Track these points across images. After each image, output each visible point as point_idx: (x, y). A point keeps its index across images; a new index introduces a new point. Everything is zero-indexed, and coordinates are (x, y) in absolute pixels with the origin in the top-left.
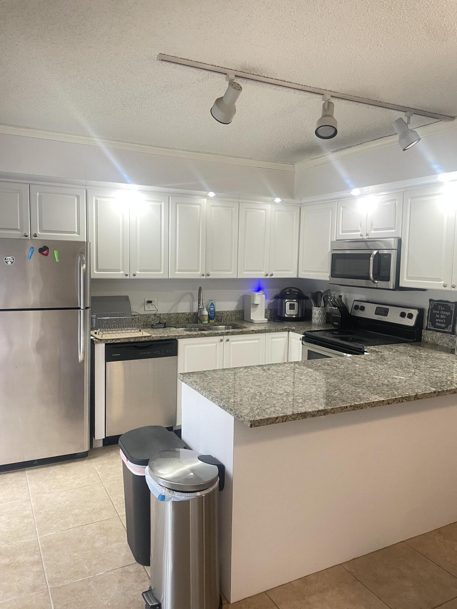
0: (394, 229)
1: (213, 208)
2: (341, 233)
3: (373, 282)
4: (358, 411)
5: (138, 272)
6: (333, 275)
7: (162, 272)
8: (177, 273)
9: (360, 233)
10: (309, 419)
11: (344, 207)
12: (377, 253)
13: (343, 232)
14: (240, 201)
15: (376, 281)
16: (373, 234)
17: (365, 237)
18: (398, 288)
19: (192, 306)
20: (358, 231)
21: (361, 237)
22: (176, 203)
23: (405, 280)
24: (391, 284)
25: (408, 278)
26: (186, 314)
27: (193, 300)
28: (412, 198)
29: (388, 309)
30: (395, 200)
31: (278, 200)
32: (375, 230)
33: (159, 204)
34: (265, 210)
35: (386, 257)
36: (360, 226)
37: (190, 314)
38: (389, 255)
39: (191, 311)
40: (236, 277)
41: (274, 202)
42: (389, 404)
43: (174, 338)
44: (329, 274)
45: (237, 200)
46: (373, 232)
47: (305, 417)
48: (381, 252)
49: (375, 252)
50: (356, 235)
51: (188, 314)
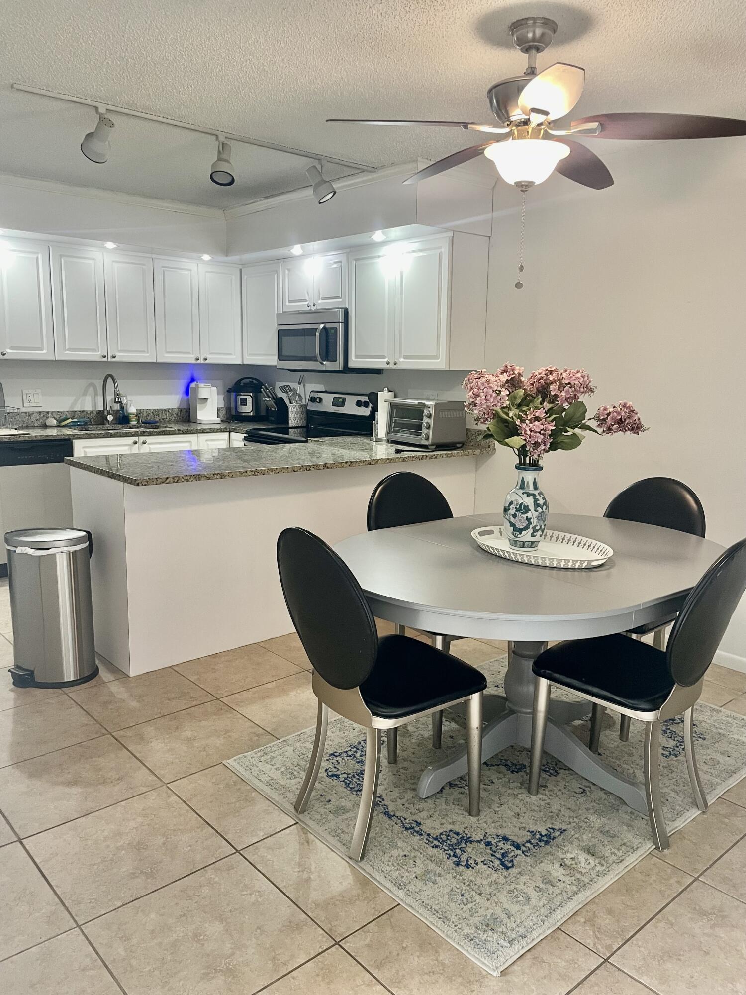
0: (341, 298)
1: (116, 265)
2: (287, 304)
3: (322, 364)
4: (259, 477)
5: (9, 350)
6: (281, 357)
7: (45, 351)
8: (67, 352)
9: (307, 303)
10: (203, 482)
11: (289, 270)
12: (324, 328)
13: (290, 302)
14: (154, 256)
15: (324, 362)
16: (322, 304)
17: (313, 309)
18: (347, 369)
19: (95, 404)
20: (305, 301)
21: (309, 309)
22: (61, 256)
23: (354, 359)
24: (339, 365)
25: (356, 357)
26: (87, 413)
27: (96, 394)
28: (356, 260)
29: (345, 398)
30: (340, 262)
31: (206, 257)
32: (323, 299)
33: (36, 256)
34: (190, 270)
35: (332, 331)
36: (307, 295)
37: (92, 412)
38: (336, 329)
39: (94, 409)
40: (155, 361)
41: (202, 259)
42: (294, 471)
43: (66, 438)
44: (276, 357)
45: (150, 255)
46: (320, 301)
47: (200, 479)
48: (328, 326)
49: (322, 326)
50: (303, 306)
51: (88, 413)
